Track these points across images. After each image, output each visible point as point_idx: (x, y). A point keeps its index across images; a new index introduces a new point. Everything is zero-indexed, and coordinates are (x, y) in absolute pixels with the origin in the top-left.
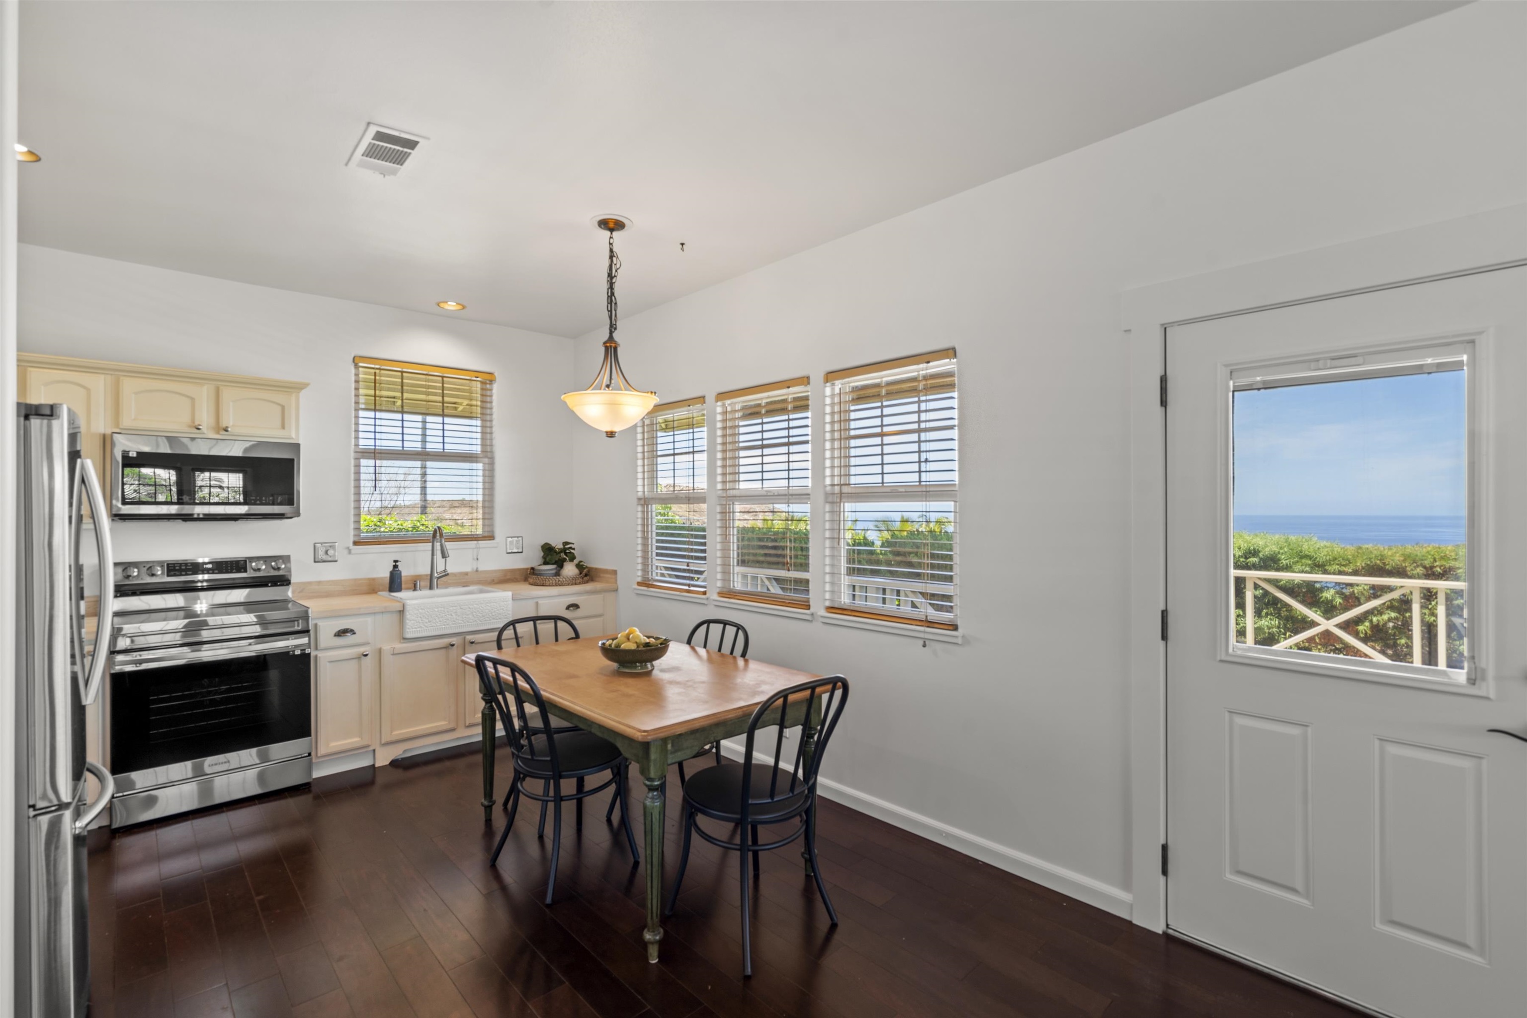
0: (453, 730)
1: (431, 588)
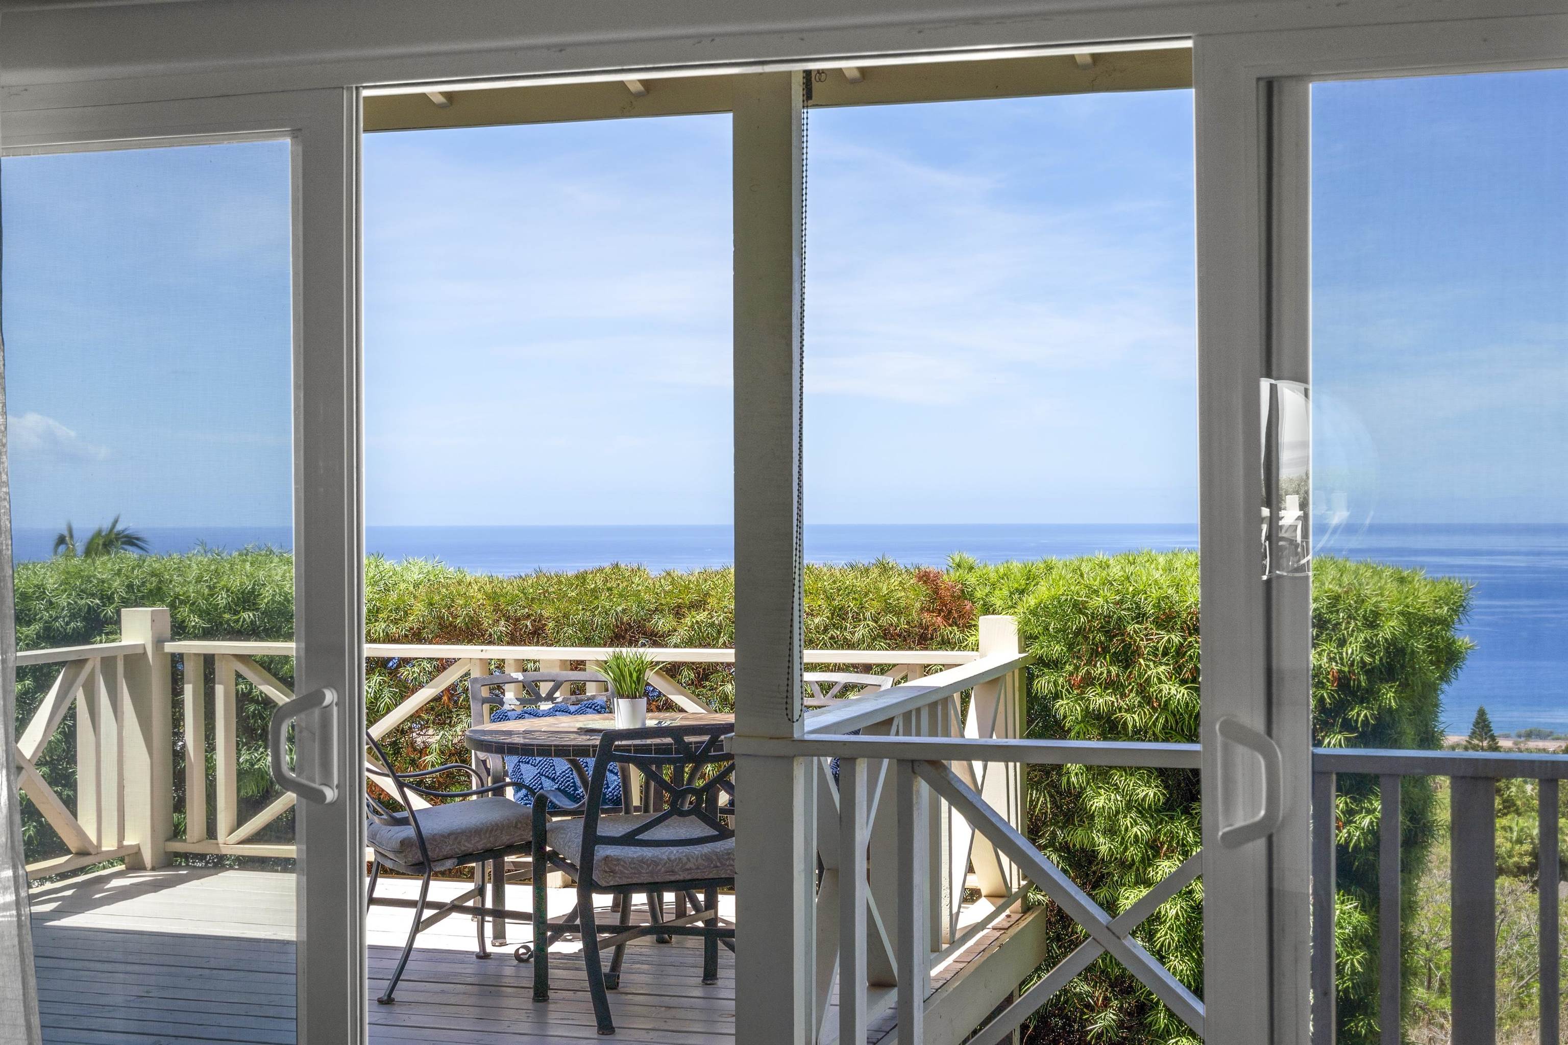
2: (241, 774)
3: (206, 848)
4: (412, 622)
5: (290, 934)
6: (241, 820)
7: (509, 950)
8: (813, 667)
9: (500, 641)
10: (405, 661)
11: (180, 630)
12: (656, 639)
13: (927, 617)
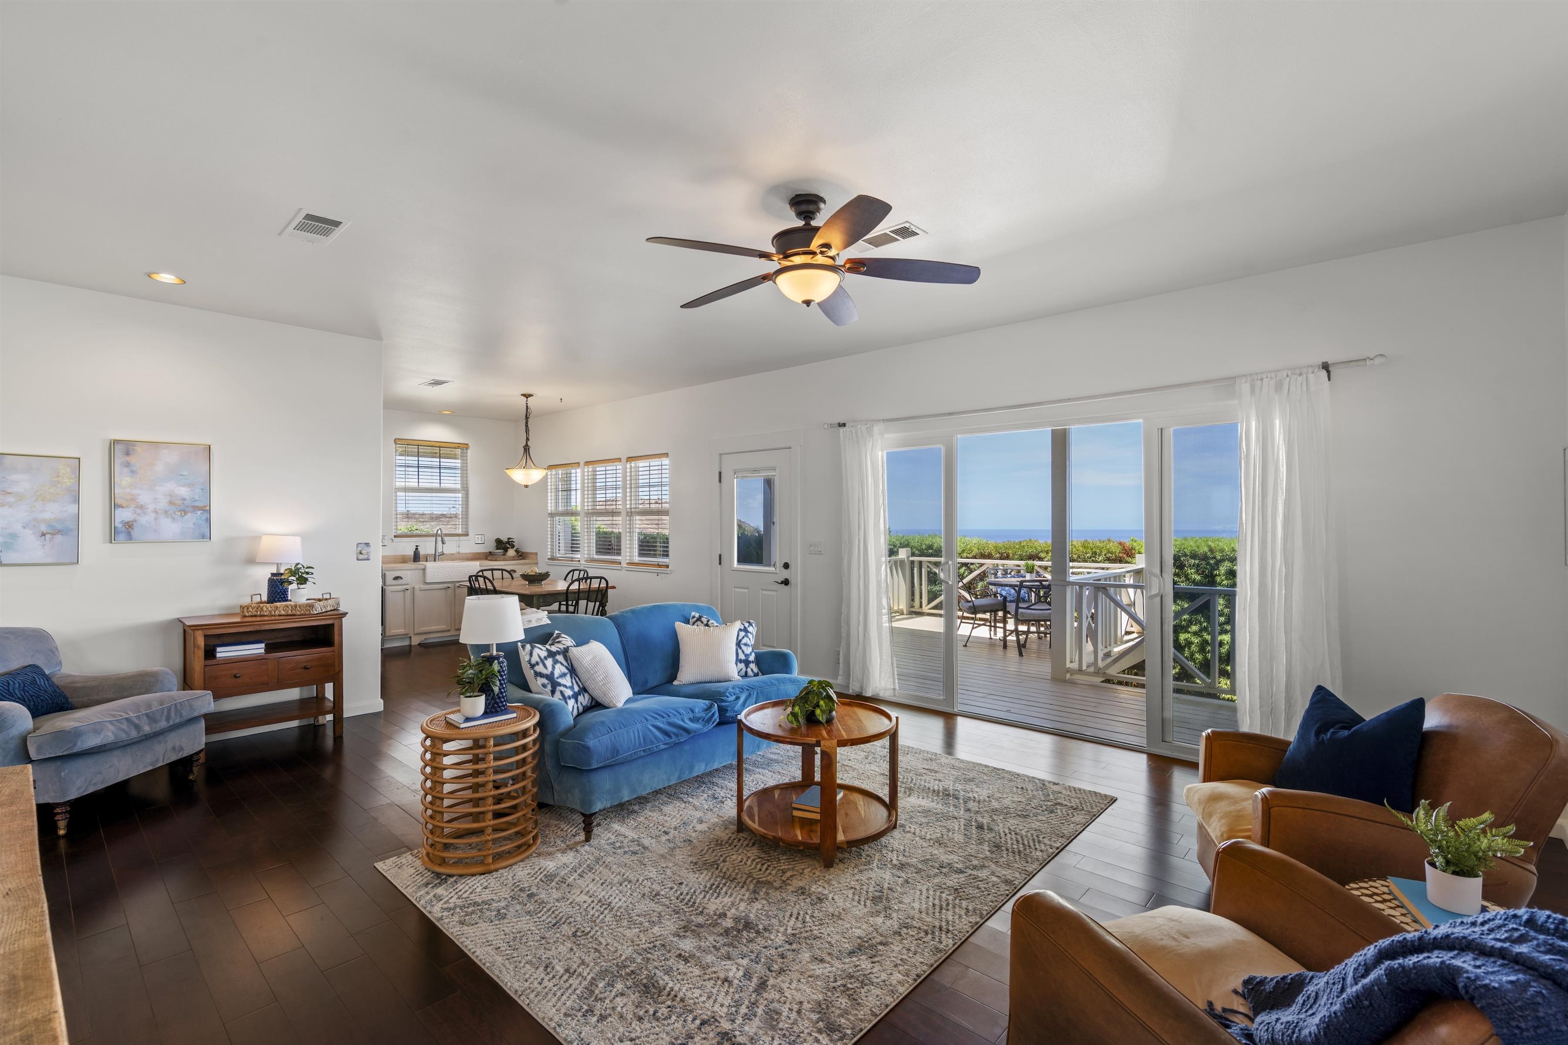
0: (449, 631)
1: (435, 561)
2: (929, 592)
3: (920, 610)
4: (973, 553)
5: (942, 631)
6: (929, 603)
7: (998, 638)
8: (1072, 568)
9: (997, 559)
10: (972, 564)
11: (913, 555)
12: (1041, 559)
13: (1121, 555)
